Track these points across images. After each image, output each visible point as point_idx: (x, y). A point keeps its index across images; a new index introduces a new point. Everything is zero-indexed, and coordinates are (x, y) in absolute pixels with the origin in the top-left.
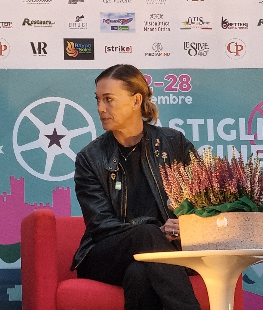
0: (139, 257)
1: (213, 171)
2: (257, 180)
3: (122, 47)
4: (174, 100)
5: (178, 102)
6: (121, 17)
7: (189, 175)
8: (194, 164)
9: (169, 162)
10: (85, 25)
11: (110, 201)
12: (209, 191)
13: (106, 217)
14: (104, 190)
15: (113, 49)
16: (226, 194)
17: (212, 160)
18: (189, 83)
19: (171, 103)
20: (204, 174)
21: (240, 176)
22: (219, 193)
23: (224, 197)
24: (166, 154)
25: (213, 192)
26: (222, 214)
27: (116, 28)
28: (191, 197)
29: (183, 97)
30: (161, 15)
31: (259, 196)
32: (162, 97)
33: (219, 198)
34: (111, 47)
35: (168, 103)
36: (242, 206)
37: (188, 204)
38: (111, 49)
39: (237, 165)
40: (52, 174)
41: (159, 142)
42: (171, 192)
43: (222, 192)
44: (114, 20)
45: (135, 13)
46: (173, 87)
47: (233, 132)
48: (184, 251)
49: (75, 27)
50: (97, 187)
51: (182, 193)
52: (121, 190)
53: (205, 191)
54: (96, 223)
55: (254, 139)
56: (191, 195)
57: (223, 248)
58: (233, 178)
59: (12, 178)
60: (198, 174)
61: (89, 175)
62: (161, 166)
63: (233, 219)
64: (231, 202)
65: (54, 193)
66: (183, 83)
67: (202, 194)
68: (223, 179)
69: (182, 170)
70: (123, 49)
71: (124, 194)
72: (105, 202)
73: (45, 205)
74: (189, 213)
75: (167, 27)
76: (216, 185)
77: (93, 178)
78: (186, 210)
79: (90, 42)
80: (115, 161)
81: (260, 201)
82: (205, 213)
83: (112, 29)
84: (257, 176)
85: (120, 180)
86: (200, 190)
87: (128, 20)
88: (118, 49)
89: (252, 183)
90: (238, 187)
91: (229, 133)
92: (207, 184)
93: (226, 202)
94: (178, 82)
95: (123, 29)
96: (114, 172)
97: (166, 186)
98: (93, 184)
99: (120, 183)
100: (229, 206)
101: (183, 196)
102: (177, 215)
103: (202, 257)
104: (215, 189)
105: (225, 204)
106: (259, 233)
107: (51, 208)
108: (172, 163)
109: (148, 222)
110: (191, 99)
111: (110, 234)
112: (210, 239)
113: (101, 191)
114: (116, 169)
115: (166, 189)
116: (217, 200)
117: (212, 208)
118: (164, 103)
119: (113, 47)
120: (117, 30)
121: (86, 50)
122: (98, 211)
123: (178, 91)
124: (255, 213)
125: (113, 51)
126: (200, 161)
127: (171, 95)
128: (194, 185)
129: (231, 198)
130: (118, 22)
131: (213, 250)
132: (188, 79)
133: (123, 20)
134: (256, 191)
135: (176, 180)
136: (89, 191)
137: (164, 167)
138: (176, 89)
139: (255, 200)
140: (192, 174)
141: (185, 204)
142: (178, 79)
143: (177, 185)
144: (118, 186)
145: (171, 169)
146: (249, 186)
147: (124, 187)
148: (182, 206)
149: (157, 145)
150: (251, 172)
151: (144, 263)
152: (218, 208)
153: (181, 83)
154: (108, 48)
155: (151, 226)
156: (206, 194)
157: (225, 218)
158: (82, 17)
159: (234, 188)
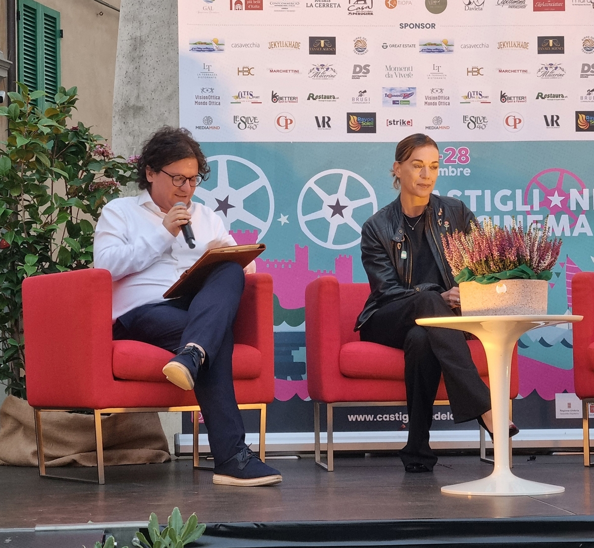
0: (420, 321)
1: (494, 240)
2: (536, 249)
3: (403, 120)
4: (453, 172)
5: (457, 174)
6: (403, 91)
7: (470, 244)
8: (475, 233)
9: (451, 231)
10: (368, 100)
11: (396, 269)
12: (490, 259)
13: (391, 285)
14: (390, 259)
15: (394, 122)
16: (506, 263)
17: (493, 230)
18: (467, 155)
19: (450, 175)
20: (485, 242)
21: (520, 245)
22: (499, 261)
23: (504, 265)
24: (448, 223)
25: (493, 260)
26: (501, 281)
27: (398, 102)
28: (471, 265)
29: (462, 169)
30: (441, 89)
31: (538, 264)
32: (441, 169)
33: (498, 266)
34: (392, 120)
35: (447, 174)
36: (521, 273)
37: (468, 272)
38: (392, 122)
39: (516, 235)
40: (335, 243)
41: (441, 211)
42: (452, 260)
43: (502, 261)
44: (395, 94)
45: (416, 88)
46: (452, 159)
47: (510, 203)
48: (464, 316)
49: (358, 101)
50: (384, 256)
51: (462, 261)
52: (406, 259)
53: (485, 259)
54: (382, 291)
55: (530, 210)
56: (471, 263)
57: (502, 313)
58: (513, 246)
59: (297, 246)
60: (479, 243)
61: (375, 245)
62: (442, 235)
63: (512, 286)
64: (510, 270)
65: (336, 260)
66: (462, 155)
67: (483, 262)
68: (503, 248)
69: (463, 239)
70: (404, 123)
71: (409, 262)
72: (391, 270)
73: (328, 272)
74: (469, 280)
75: (447, 101)
76: (496, 254)
77: (379, 247)
78: (467, 277)
79: (372, 116)
80: (401, 231)
81: (538, 269)
82: (485, 280)
83: (393, 104)
84: (536, 245)
85: (406, 250)
86: (480, 258)
87: (410, 94)
88: (399, 123)
89: (531, 252)
90: (518, 255)
91: (505, 204)
92: (487, 252)
93: (505, 270)
94: (457, 155)
95: (404, 103)
96: (401, 243)
97: (447, 255)
98: (379, 254)
99: (406, 252)
100: (508, 273)
101: (464, 264)
102: (458, 282)
103: (481, 322)
104: (495, 257)
105: (504, 271)
106: (538, 299)
107: (334, 275)
108: (454, 233)
109: (431, 289)
110: (469, 171)
111: (394, 299)
112: (490, 305)
113: (387, 260)
114: (403, 239)
115: (447, 257)
116: (496, 268)
117: (492, 275)
118: (443, 175)
119: (394, 121)
120: (398, 104)
121: (368, 124)
122: (385, 280)
123: (456, 163)
124: (534, 280)
125: (394, 124)
126: (481, 230)
127: (450, 167)
128: (474, 253)
129: (511, 266)
130: (399, 96)
131: (492, 315)
132: (467, 152)
133: (404, 94)
134: (535, 259)
135: (457, 248)
136: (376, 260)
137: (446, 236)
138: (455, 161)
139: (534, 268)
140: (473, 243)
141: (466, 272)
142: (457, 152)
143: (458, 254)
144: (404, 255)
145: (452, 238)
146: (528, 254)
147: (410, 256)
148: (463, 274)
149: (440, 214)
150: (530, 241)
151: (424, 328)
152: (497, 275)
153: (459, 155)
154: (389, 122)
155: (433, 292)
156: (487, 262)
157: (504, 285)
158: (365, 91)
159: (513, 257)
